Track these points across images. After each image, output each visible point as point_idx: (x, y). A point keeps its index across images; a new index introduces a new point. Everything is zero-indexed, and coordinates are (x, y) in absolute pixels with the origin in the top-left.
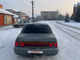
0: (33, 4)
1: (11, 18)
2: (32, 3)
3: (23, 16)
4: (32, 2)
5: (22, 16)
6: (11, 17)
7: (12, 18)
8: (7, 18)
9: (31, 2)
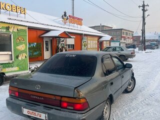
0: (144, 10)
1: (96, 42)
2: (142, 8)
3: (128, 38)
4: (144, 6)
5: (124, 37)
6: (97, 39)
7: (98, 41)
8: (89, 42)
9: (139, 7)
